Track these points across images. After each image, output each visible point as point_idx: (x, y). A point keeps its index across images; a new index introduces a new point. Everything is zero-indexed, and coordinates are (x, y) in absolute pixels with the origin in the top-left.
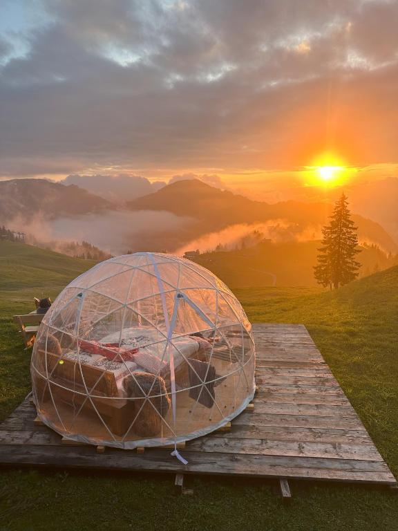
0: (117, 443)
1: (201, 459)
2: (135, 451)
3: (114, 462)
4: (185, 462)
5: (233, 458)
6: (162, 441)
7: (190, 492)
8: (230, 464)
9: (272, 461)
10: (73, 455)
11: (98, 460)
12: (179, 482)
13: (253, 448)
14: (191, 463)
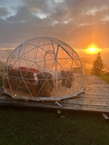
0: (33, 98)
1: (67, 105)
2: (40, 102)
3: (32, 105)
4: (61, 106)
5: (81, 105)
6: (52, 98)
7: (64, 117)
8: (80, 107)
9: (97, 107)
10: (16, 102)
11: (25, 104)
12: (59, 112)
13: (88, 103)
14: (63, 106)
